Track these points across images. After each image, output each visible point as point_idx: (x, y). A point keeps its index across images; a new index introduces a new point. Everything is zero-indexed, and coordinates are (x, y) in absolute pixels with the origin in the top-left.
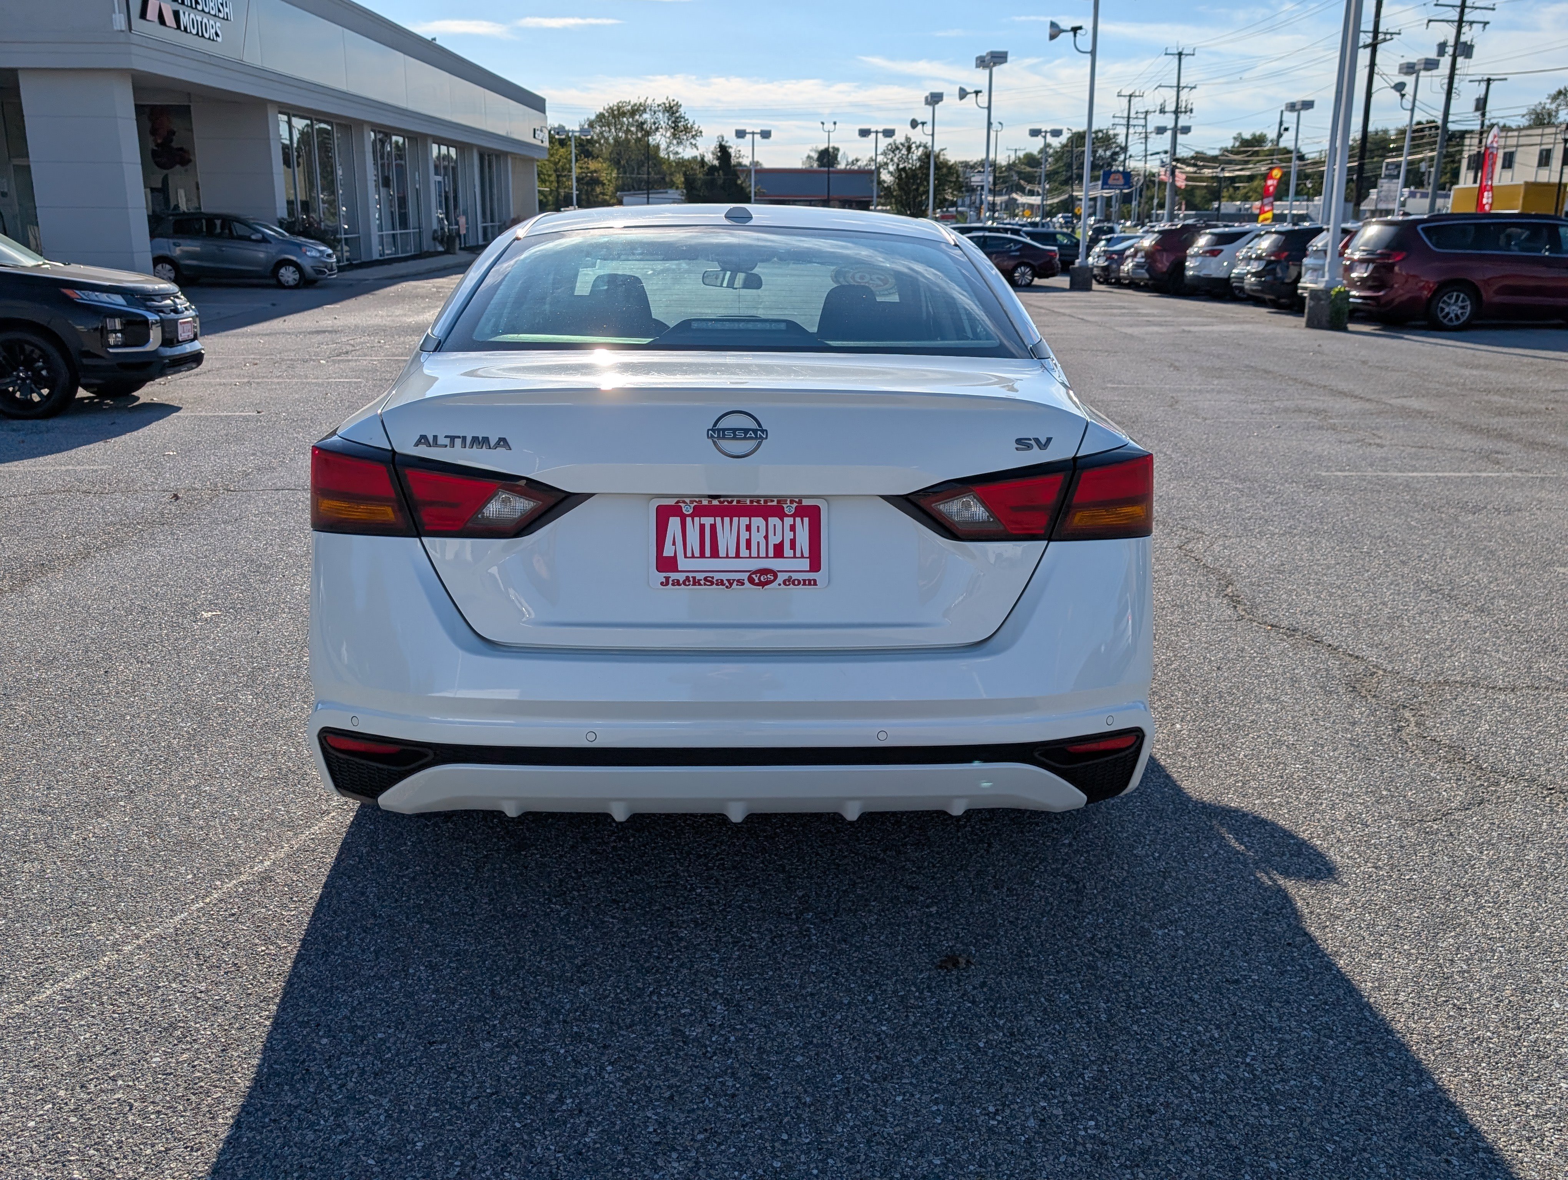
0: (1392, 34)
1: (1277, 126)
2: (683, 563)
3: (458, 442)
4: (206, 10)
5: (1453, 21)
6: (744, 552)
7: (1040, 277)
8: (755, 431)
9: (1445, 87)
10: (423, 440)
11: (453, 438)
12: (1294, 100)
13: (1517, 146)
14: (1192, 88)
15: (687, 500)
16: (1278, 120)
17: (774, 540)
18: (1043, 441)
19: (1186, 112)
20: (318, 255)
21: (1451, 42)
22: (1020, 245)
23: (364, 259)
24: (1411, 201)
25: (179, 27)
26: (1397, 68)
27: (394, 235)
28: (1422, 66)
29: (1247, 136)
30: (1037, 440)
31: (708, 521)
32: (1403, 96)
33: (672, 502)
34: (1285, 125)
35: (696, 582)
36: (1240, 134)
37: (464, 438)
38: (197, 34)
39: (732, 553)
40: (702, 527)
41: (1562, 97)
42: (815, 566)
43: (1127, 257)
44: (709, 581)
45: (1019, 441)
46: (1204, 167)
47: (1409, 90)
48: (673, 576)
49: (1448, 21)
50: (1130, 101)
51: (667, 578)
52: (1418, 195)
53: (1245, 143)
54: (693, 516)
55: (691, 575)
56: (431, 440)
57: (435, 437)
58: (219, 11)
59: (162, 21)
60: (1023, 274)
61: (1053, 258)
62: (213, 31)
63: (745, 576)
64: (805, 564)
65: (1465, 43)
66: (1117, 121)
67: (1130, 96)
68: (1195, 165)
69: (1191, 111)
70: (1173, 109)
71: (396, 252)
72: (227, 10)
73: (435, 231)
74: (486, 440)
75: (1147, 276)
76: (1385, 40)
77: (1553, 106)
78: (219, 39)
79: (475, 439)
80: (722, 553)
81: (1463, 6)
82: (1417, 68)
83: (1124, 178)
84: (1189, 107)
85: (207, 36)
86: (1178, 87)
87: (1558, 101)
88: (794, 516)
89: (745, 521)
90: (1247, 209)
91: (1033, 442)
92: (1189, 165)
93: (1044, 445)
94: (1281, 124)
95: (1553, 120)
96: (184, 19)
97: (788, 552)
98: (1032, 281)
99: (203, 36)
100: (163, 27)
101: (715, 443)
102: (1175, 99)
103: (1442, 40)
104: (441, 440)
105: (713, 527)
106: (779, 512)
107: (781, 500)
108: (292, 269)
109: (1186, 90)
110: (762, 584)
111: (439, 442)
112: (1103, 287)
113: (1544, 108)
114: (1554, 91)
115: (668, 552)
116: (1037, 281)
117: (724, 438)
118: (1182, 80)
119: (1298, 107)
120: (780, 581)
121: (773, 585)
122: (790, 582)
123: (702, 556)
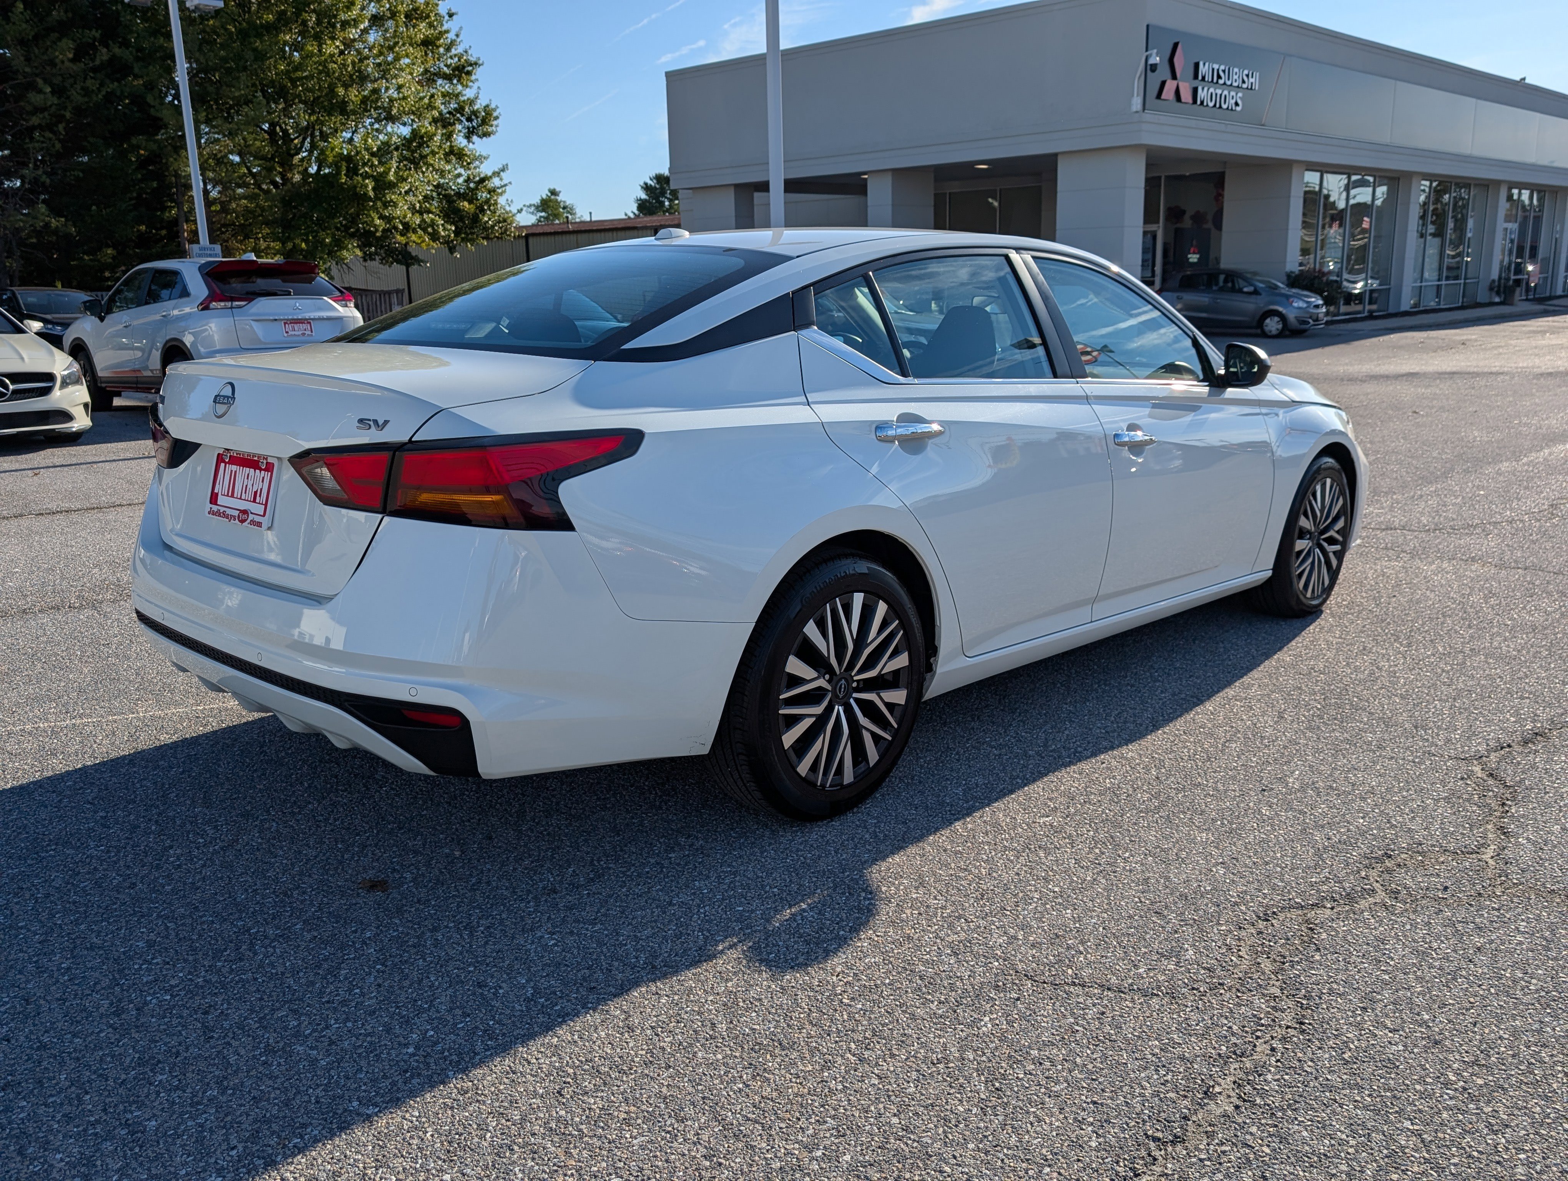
2: (221, 500)
4: (1229, 83)
6: (242, 496)
15: (230, 452)
17: (255, 488)
18: (381, 422)
20: (1305, 305)
23: (1391, 310)
25: (1195, 102)
27: (1438, 286)
30: (376, 422)
31: (234, 468)
33: (223, 452)
35: (222, 515)
38: (1215, 106)
39: (238, 496)
40: (231, 472)
42: (264, 513)
44: (226, 515)
45: (361, 421)
48: (214, 508)
51: (211, 510)
54: (230, 464)
55: (220, 509)
58: (1244, 82)
59: (1178, 97)
62: (1233, 102)
63: (239, 514)
64: (262, 510)
71: (1439, 303)
72: (1251, 80)
73: (1493, 281)
78: (1239, 109)
80: (237, 492)
85: (1225, 106)
88: (265, 471)
89: (248, 472)
91: (371, 423)
93: (381, 426)
96: (1202, 94)
97: (257, 498)
99: (1220, 107)
100: (1179, 104)
105: (236, 472)
106: (261, 467)
107: (263, 457)
108: (1276, 319)
110: (243, 521)
115: (216, 489)
120: (248, 521)
121: (245, 524)
122: (253, 522)
123: (228, 495)
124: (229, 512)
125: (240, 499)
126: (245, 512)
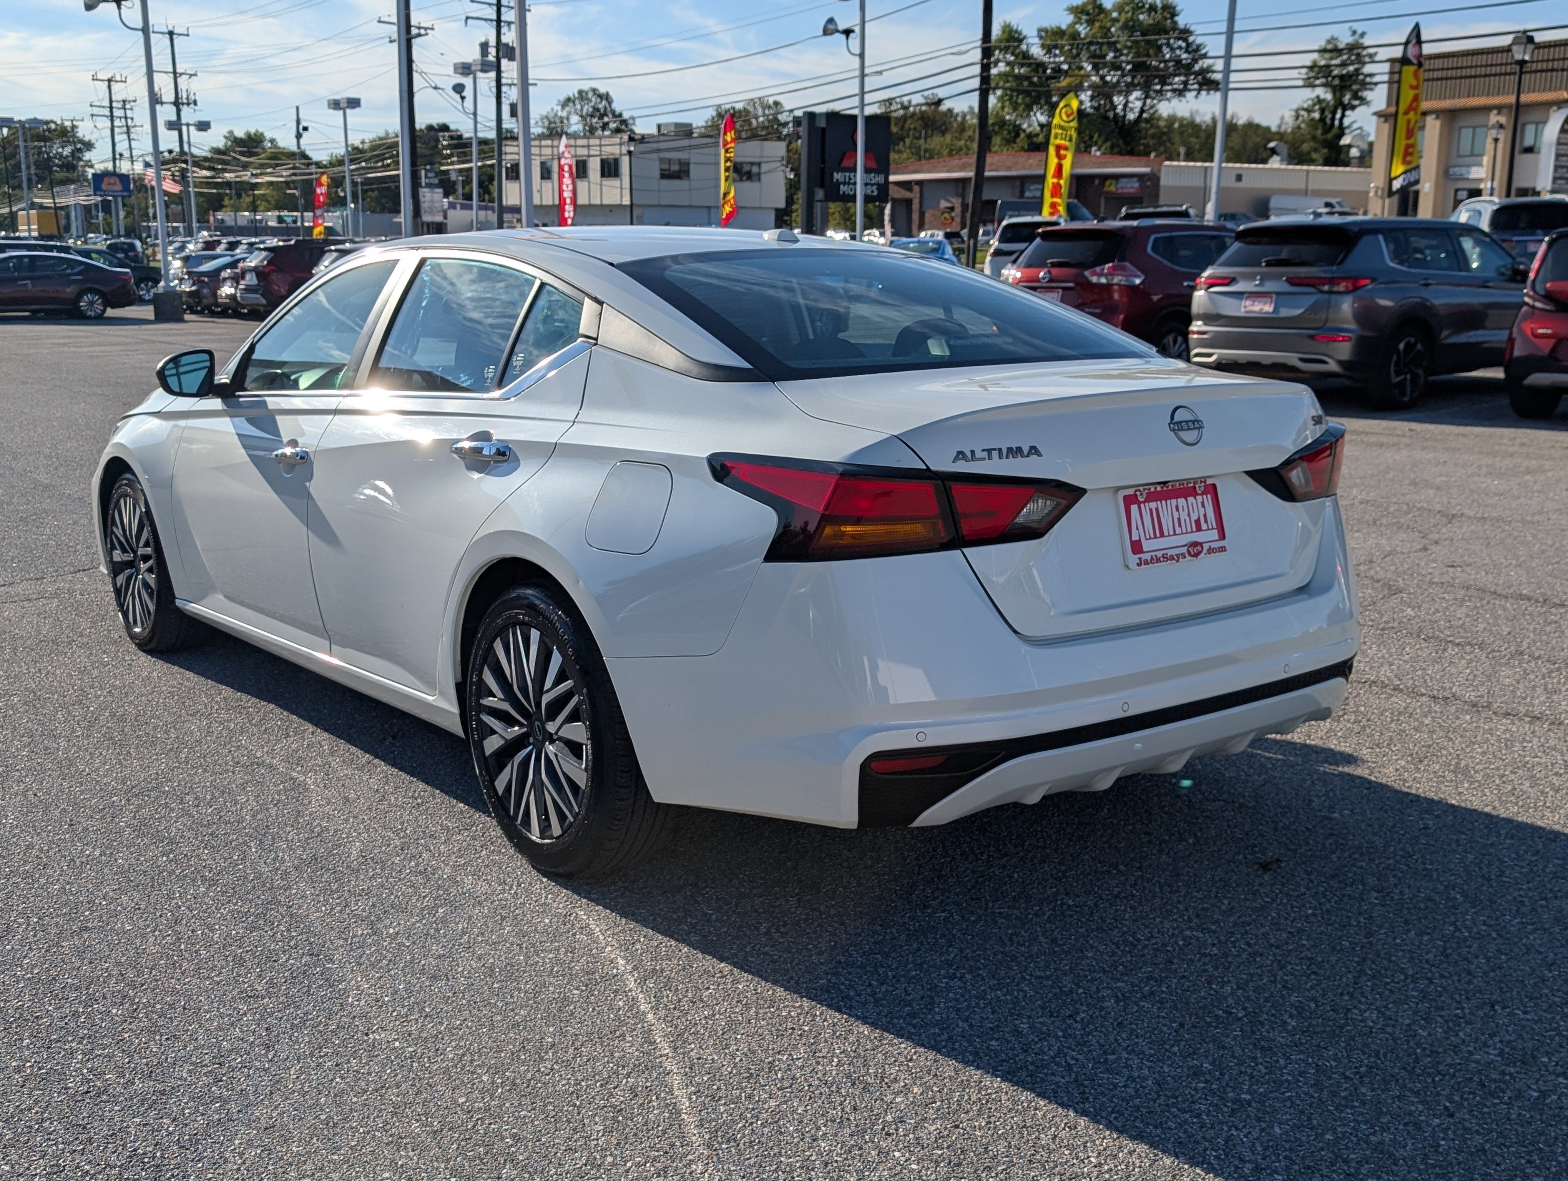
0: (426, 29)
1: (294, 124)
2: (1146, 545)
3: (995, 454)
5: (491, 20)
6: (1178, 531)
7: (113, 307)
8: (1193, 422)
9: (494, 90)
10: (960, 455)
11: (989, 451)
12: (337, 97)
13: (589, 156)
14: (191, 75)
15: (1141, 489)
16: (295, 117)
17: (1194, 517)
19: (188, 104)
21: (493, 42)
22: (82, 267)
24: (451, 213)
26: (452, 69)
28: (479, 67)
29: (240, 134)
31: (1153, 505)
32: (463, 98)
33: (1131, 492)
34: (304, 124)
35: (1158, 560)
36: (231, 132)
37: (1000, 450)
39: (1172, 533)
40: (1151, 510)
41: (571, 104)
42: (1222, 536)
43: (225, 279)
44: (1166, 558)
46: (225, 171)
47: (468, 92)
48: (1144, 556)
49: (486, 20)
50: (109, 87)
51: (1140, 559)
52: (458, 206)
53: (237, 142)
54: (1144, 502)
55: (1153, 554)
56: (969, 454)
57: (973, 452)
60: (91, 303)
61: (127, 282)
63: (1184, 550)
64: (1214, 534)
65: (507, 45)
66: (96, 111)
67: (109, 81)
68: (209, 169)
69: (195, 103)
70: (172, 99)
74: (1019, 449)
75: (264, 302)
76: (419, 35)
77: (564, 114)
79: (1010, 450)
80: (1166, 534)
81: (499, 6)
82: (473, 68)
83: (121, 182)
84: (192, 97)
86: (175, 73)
87: (567, 109)
88: (1202, 494)
89: (1174, 501)
90: (261, 221)
92: (202, 168)
94: (298, 122)
95: (565, 129)
97: (1204, 526)
98: (104, 311)
101: (1176, 435)
102: (172, 86)
103: (483, 40)
104: (979, 454)
105: (1157, 509)
106: (1193, 492)
107: (1195, 481)
109: (185, 77)
110: (1196, 555)
111: (977, 456)
112: (193, 317)
113: (556, 115)
114: (562, 98)
115: (1135, 538)
116: (110, 312)
117: (1182, 430)
118: (178, 66)
119: (342, 105)
120: (1205, 551)
121: (1202, 555)
122: (1211, 551)
123: (1155, 537)
124: (1170, 552)
125: (1175, 534)
126: (1195, 544)
